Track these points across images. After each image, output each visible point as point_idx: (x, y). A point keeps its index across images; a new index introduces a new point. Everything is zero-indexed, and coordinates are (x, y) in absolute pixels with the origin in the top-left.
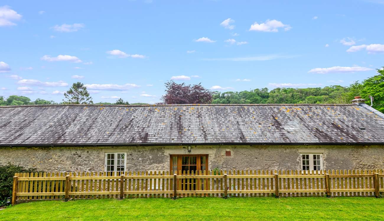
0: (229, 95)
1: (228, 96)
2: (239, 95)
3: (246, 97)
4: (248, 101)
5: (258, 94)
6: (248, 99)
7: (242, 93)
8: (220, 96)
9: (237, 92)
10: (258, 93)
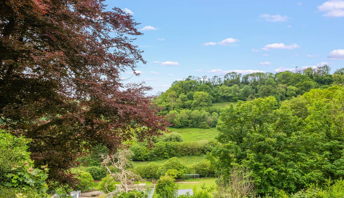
0: (257, 79)
1: (255, 80)
2: (274, 79)
3: (288, 81)
4: (292, 88)
5: (311, 77)
6: (293, 84)
7: (280, 75)
8: (239, 80)
9: (271, 74)
10: (310, 74)
